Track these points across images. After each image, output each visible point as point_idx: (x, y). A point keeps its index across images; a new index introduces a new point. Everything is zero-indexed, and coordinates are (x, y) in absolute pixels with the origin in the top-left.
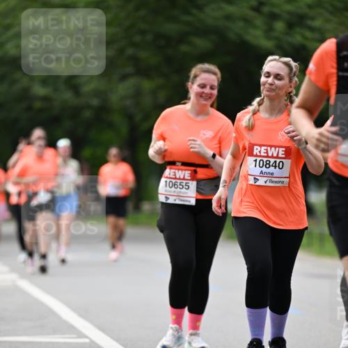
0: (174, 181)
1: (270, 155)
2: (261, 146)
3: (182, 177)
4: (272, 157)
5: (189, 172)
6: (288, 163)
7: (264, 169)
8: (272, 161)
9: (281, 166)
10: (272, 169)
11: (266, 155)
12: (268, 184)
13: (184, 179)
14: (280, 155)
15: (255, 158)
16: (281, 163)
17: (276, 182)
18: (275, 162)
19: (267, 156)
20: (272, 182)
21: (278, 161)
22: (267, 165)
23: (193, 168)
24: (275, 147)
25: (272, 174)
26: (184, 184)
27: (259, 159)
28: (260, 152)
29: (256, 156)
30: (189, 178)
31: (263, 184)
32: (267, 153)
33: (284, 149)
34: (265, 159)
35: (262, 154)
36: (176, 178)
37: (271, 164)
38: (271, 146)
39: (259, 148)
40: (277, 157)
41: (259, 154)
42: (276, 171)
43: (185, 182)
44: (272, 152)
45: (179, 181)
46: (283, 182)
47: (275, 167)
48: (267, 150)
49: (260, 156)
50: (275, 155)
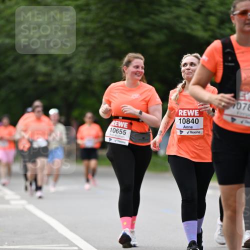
0: (116, 128)
1: (189, 115)
2: (183, 109)
3: (122, 126)
4: (191, 116)
5: (127, 123)
6: (201, 119)
7: (186, 125)
8: (191, 119)
9: (197, 122)
10: (191, 124)
11: (186, 115)
12: (190, 134)
13: (123, 128)
14: (196, 115)
15: (179, 118)
16: (197, 120)
17: (195, 133)
18: (193, 119)
19: (188, 116)
20: (192, 132)
21: (195, 118)
22: (188, 121)
23: (130, 121)
24: (192, 109)
25: (192, 127)
26: (123, 131)
27: (182, 118)
28: (183, 113)
29: (181, 116)
30: (127, 127)
31: (186, 134)
32: (187, 114)
33: (198, 111)
34: (186, 118)
35: (184, 115)
36: (118, 127)
37: (190, 121)
38: (189, 109)
39: (182, 111)
40: (194, 116)
41: (182, 115)
42: (194, 126)
43: (123, 129)
44: (191, 113)
45: (120, 129)
46: (199, 132)
47: (193, 123)
48: (187, 112)
49: (183, 116)
50: (192, 115)
